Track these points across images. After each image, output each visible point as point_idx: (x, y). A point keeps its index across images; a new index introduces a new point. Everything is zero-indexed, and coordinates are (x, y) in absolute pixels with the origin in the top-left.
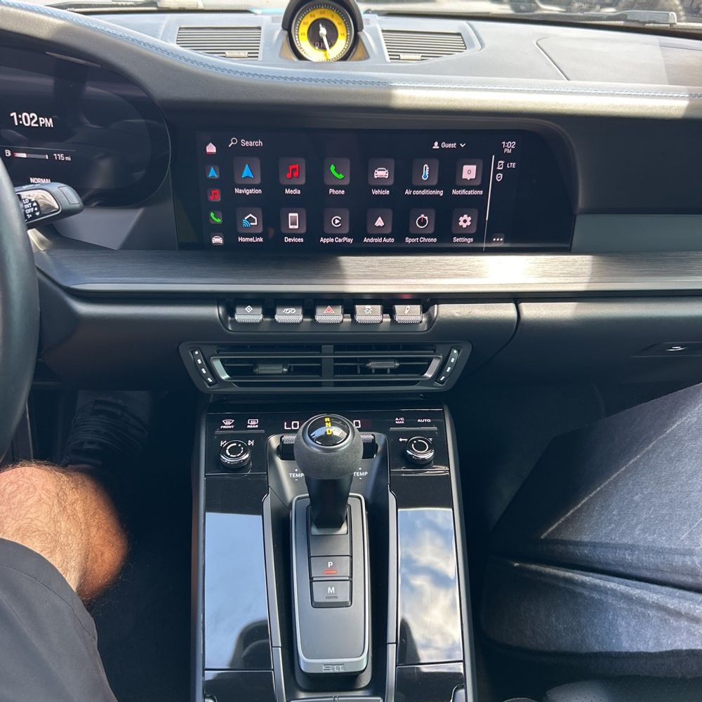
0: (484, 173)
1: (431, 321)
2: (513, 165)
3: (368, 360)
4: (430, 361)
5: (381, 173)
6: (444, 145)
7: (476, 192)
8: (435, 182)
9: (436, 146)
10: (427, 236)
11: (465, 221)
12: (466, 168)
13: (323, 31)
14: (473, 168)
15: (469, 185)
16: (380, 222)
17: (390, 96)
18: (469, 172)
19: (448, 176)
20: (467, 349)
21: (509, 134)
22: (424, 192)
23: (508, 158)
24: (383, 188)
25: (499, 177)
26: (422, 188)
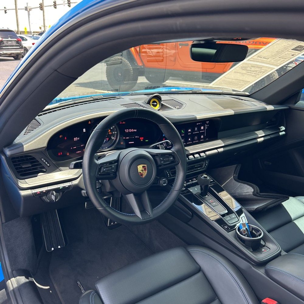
0: (204, 128)
1: (206, 155)
2: (208, 125)
3: (195, 166)
4: (203, 164)
5: (190, 130)
6: (199, 124)
7: (203, 131)
8: (197, 131)
9: (197, 124)
10: (197, 141)
11: (202, 137)
12: (202, 127)
13: (155, 104)
14: (203, 127)
15: (202, 130)
16: (189, 139)
17: (196, 118)
18: (202, 128)
19: (199, 129)
20: (209, 160)
21: (207, 121)
22: (196, 133)
23: (207, 124)
24: (190, 133)
25: (207, 128)
26: (195, 132)
